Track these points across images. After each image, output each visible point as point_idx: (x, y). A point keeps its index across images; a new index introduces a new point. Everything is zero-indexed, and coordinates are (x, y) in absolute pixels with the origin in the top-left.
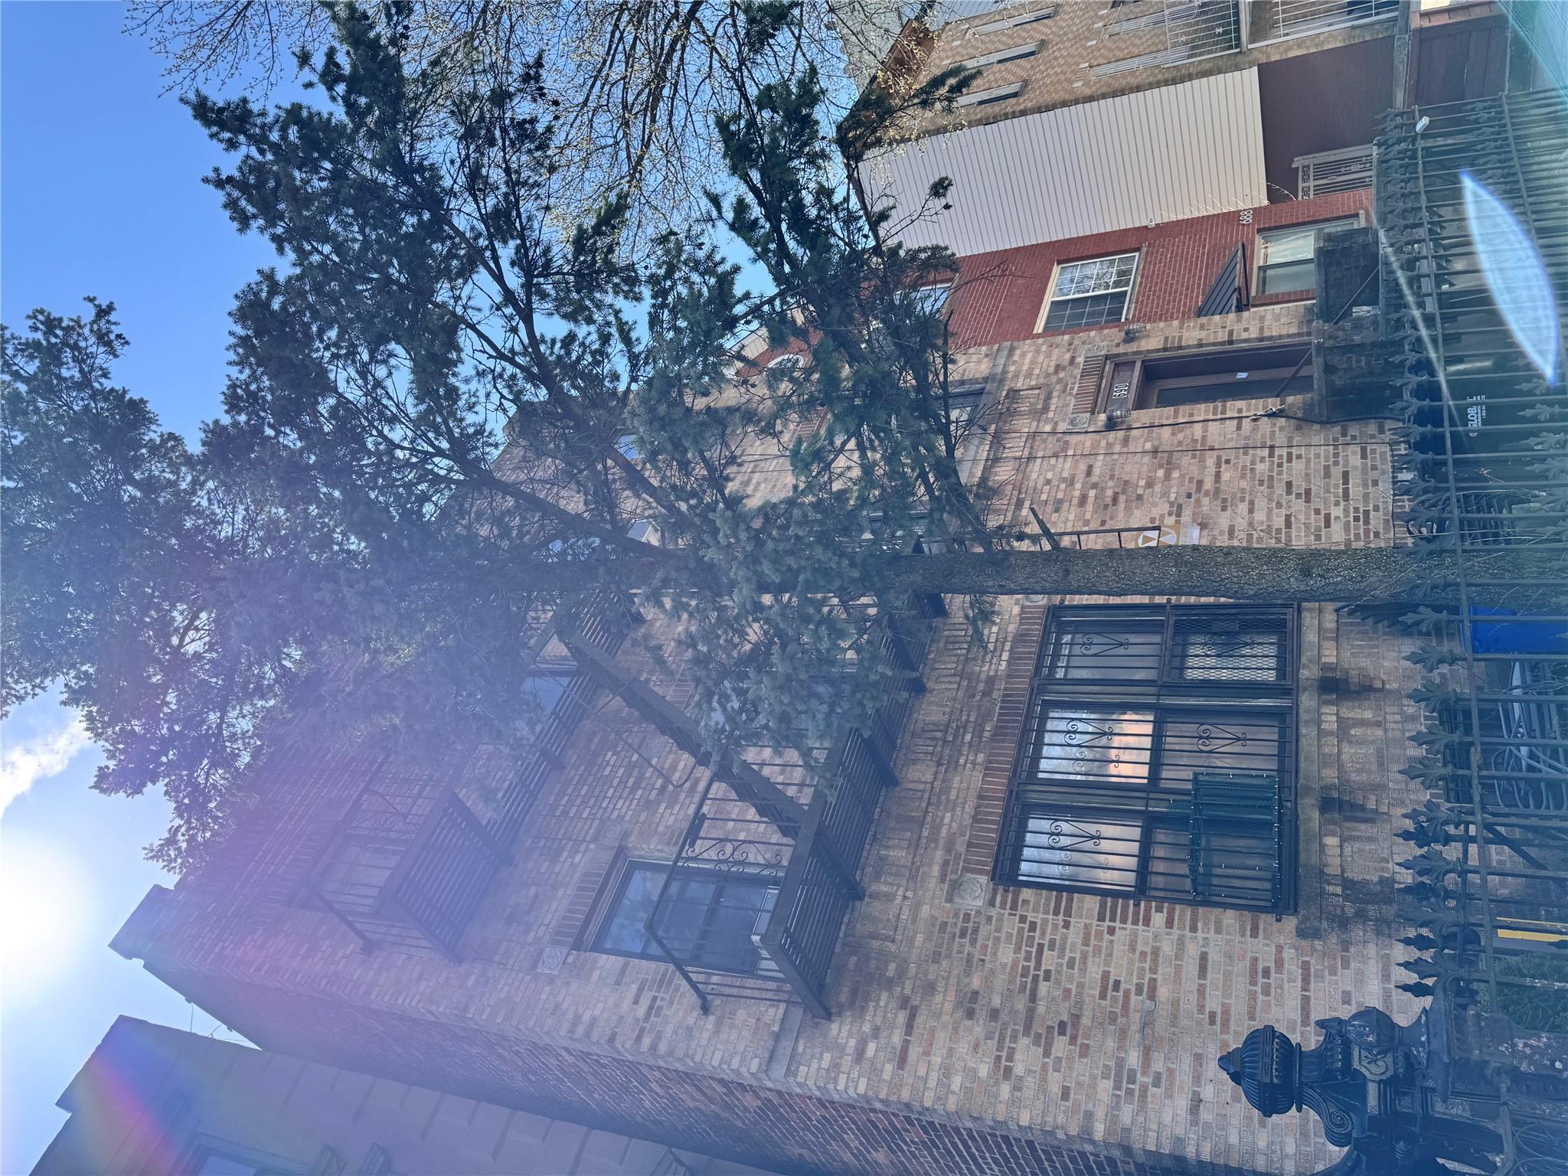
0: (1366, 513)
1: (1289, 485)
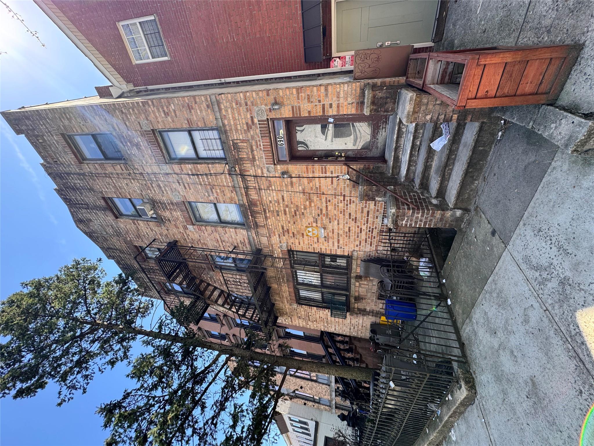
0: (373, 229)
1: (350, 214)
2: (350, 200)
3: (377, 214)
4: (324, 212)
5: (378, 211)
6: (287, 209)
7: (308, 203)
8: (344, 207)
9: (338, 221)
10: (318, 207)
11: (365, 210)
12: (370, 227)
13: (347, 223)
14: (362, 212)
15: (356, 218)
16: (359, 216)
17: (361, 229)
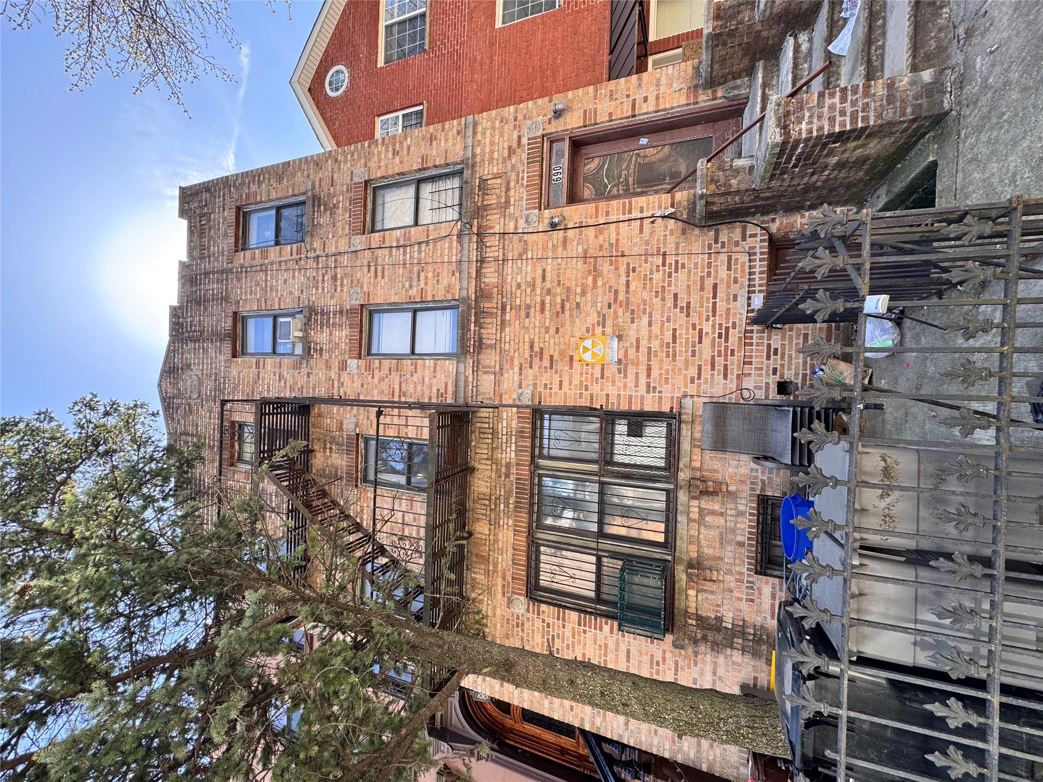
0: (727, 329)
1: (676, 296)
2: (677, 262)
3: (734, 288)
4: (622, 296)
5: (736, 282)
6: (548, 299)
7: (590, 279)
8: (663, 282)
9: (650, 316)
10: (611, 287)
11: (709, 283)
12: (720, 325)
13: (669, 320)
14: (702, 289)
15: (689, 304)
16: (694, 299)
17: (701, 330)
